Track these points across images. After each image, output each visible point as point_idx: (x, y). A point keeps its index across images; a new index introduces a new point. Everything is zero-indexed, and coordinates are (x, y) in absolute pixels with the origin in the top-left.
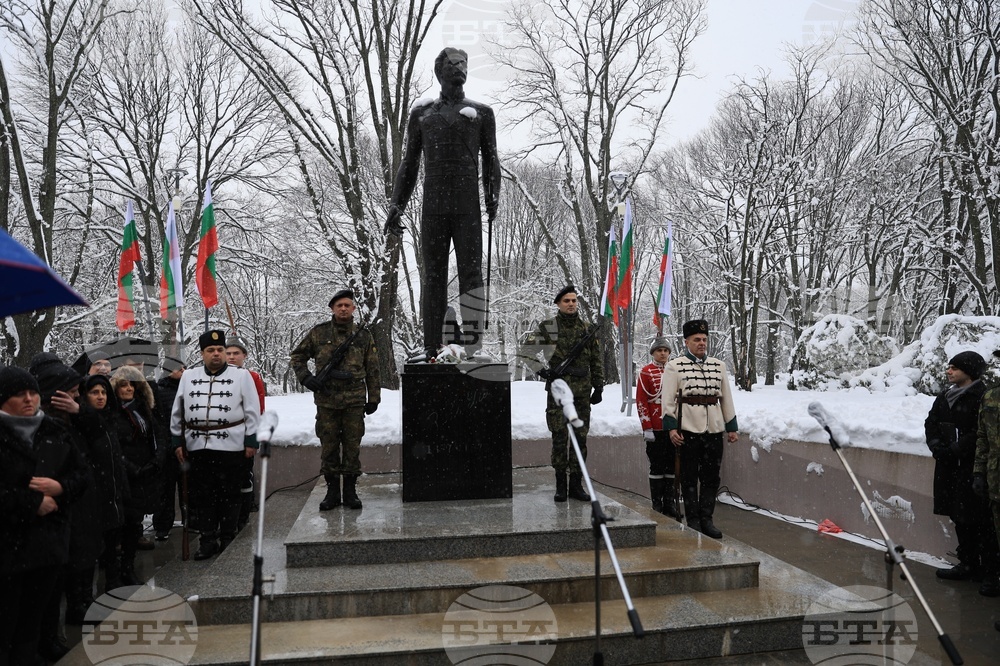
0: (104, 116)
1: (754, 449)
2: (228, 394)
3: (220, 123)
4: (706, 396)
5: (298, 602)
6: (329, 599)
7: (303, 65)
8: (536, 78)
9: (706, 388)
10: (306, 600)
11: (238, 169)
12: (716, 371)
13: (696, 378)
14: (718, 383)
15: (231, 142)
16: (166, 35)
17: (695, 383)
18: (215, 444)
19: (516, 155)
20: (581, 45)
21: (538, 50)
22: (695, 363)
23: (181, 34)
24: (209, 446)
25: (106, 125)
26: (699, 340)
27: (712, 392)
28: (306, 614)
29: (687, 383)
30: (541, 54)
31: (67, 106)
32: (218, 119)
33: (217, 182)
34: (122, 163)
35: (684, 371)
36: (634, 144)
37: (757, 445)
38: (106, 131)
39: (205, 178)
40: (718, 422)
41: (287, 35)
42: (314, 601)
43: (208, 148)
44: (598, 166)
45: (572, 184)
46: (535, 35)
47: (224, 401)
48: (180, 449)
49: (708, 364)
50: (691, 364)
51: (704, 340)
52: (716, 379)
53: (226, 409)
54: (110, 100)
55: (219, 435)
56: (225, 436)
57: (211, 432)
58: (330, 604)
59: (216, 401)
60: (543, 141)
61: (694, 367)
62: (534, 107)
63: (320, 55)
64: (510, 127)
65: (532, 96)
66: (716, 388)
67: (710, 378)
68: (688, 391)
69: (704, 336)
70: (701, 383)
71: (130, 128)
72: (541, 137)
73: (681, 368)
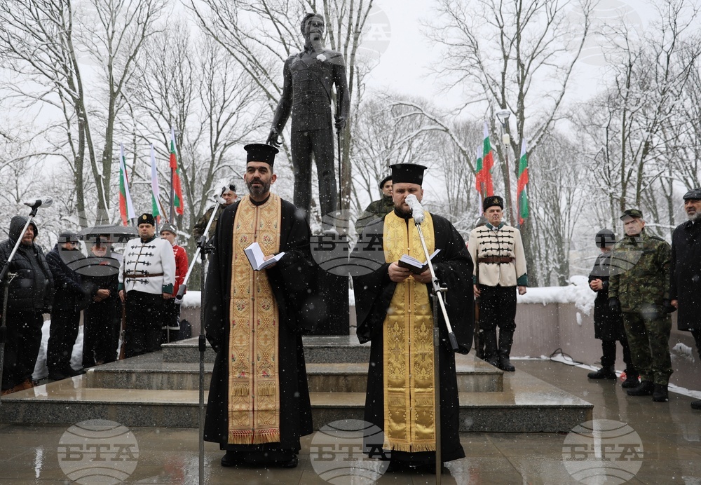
0: (149, 105)
1: (578, 315)
2: (150, 255)
3: (226, 103)
4: (498, 257)
5: (155, 376)
6: (175, 376)
7: (279, 55)
8: (464, 50)
9: (499, 250)
10: (160, 377)
11: (240, 136)
12: (509, 237)
13: (491, 242)
14: (510, 247)
15: (235, 116)
16: (189, 45)
17: (488, 246)
18: (139, 287)
19: (451, 113)
20: (497, 19)
21: (462, 27)
22: (492, 230)
23: (198, 44)
24: (136, 288)
25: (152, 111)
26: (493, 211)
27: (504, 253)
28: (160, 385)
29: (483, 247)
30: (466, 30)
31: (121, 98)
32: (224, 101)
33: (225, 146)
34: (162, 137)
35: (482, 237)
36: (547, 95)
37: (580, 311)
38: (152, 115)
39: (217, 144)
40: (510, 278)
41: (268, 36)
42: (166, 376)
43: (218, 122)
44: (516, 115)
45: (495, 132)
46: (461, 17)
47: (147, 259)
48: (122, 291)
49: (502, 231)
50: (488, 231)
51: (498, 211)
52: (509, 243)
53: (148, 264)
54: (153, 93)
55: (142, 281)
56: (146, 282)
57: (137, 279)
58: (175, 379)
59: (142, 258)
60: (474, 99)
61: (490, 233)
62: (465, 73)
63: (288, 46)
64: (446, 91)
65: (462, 64)
66: (508, 250)
67: (503, 242)
68: (484, 253)
69: (498, 208)
70: (496, 246)
71: (166, 113)
72: (472, 97)
73: (480, 235)
